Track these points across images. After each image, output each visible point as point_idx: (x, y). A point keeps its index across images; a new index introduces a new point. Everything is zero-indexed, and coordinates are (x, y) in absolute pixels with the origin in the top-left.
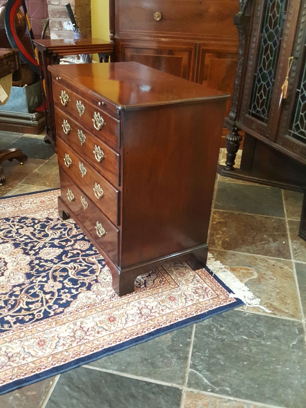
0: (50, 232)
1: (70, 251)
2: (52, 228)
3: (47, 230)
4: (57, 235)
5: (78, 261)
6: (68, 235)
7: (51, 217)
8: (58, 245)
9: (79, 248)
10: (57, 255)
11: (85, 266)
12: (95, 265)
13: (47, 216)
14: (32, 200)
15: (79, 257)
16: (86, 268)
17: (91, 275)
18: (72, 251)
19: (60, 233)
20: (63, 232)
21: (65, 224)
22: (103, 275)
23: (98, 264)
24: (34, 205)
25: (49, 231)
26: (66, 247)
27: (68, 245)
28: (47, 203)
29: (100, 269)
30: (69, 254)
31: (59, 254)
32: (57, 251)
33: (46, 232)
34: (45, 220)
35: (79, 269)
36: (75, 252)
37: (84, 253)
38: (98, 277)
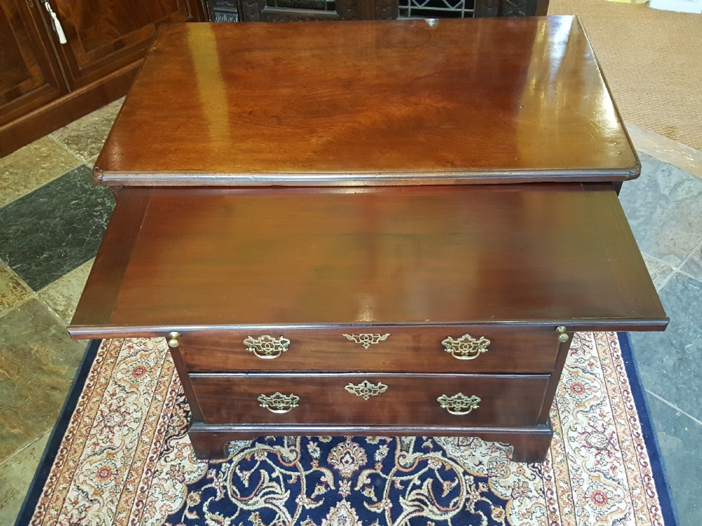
0: (257, 502)
1: (357, 489)
2: (245, 493)
3: (246, 504)
4: (278, 490)
5: (398, 486)
6: (295, 469)
7: (193, 478)
8: (321, 503)
9: (354, 467)
10: (357, 518)
11: (423, 479)
12: (429, 462)
13: (180, 487)
14: (72, 495)
15: (386, 480)
16: (430, 480)
17: (457, 482)
18: (360, 485)
19: (274, 484)
20: (274, 475)
21: (244, 460)
22: (465, 461)
23: (428, 455)
24: (106, 495)
25: (250, 502)
26: (337, 490)
27: (331, 483)
28: (119, 465)
29: (446, 460)
30: (366, 493)
31: (354, 513)
32: (343, 512)
33: (255, 511)
34: (196, 496)
35: (426, 494)
36: (363, 479)
37: (379, 466)
38: (468, 471)
